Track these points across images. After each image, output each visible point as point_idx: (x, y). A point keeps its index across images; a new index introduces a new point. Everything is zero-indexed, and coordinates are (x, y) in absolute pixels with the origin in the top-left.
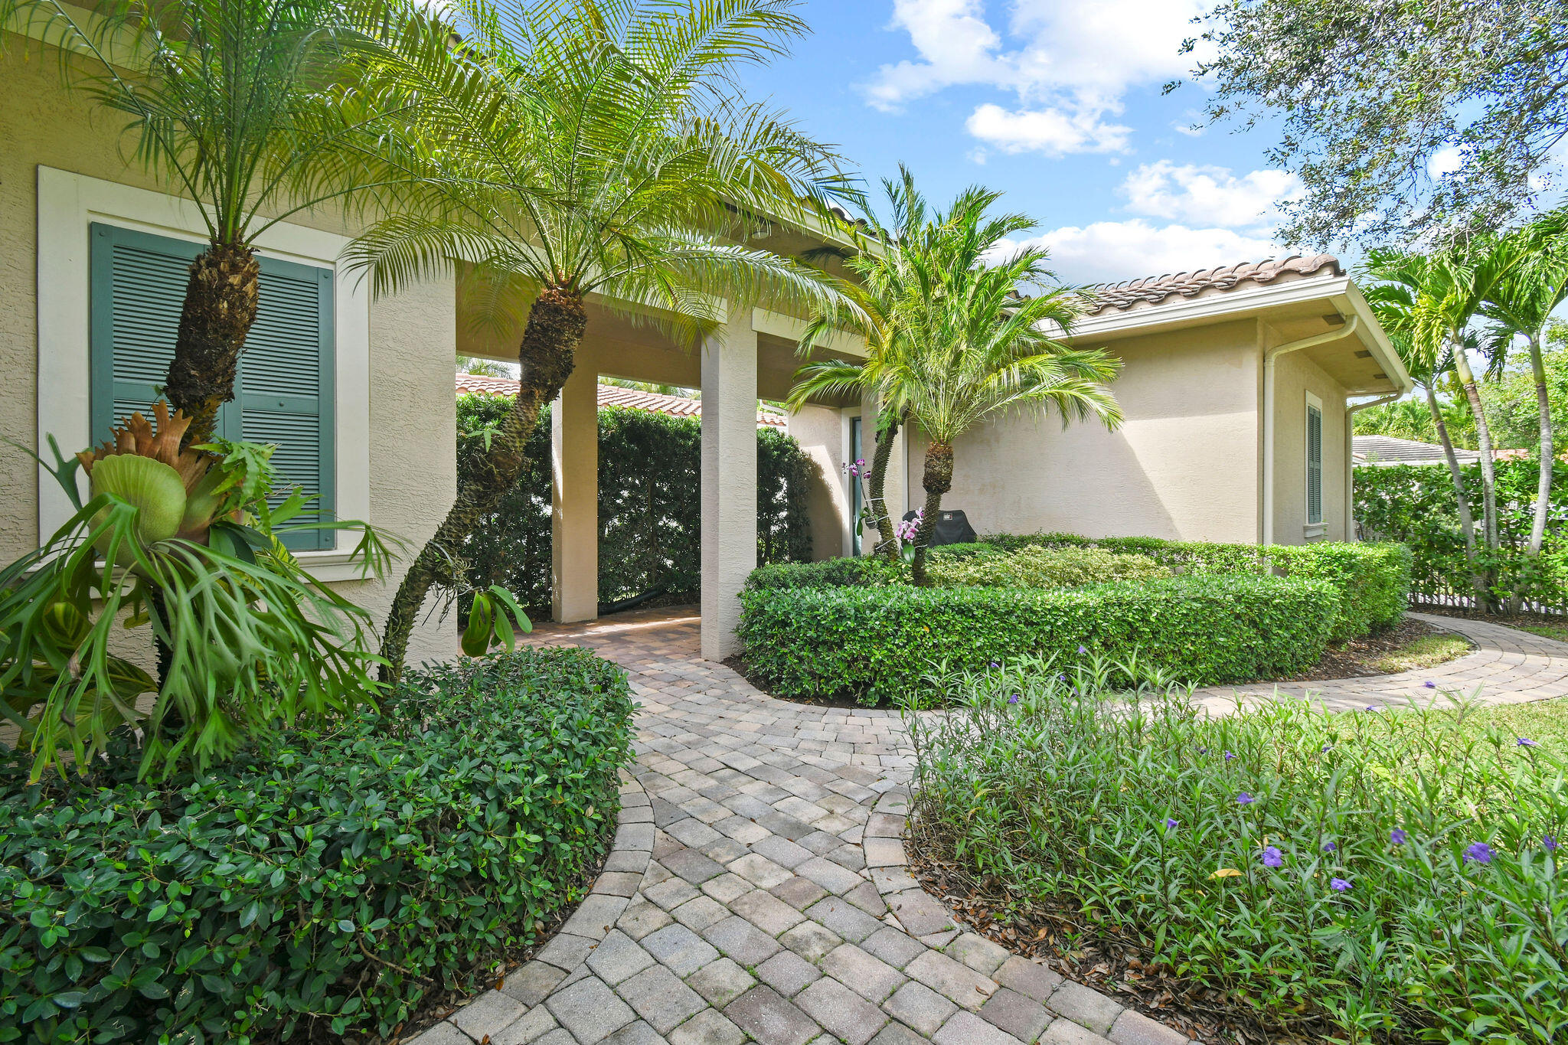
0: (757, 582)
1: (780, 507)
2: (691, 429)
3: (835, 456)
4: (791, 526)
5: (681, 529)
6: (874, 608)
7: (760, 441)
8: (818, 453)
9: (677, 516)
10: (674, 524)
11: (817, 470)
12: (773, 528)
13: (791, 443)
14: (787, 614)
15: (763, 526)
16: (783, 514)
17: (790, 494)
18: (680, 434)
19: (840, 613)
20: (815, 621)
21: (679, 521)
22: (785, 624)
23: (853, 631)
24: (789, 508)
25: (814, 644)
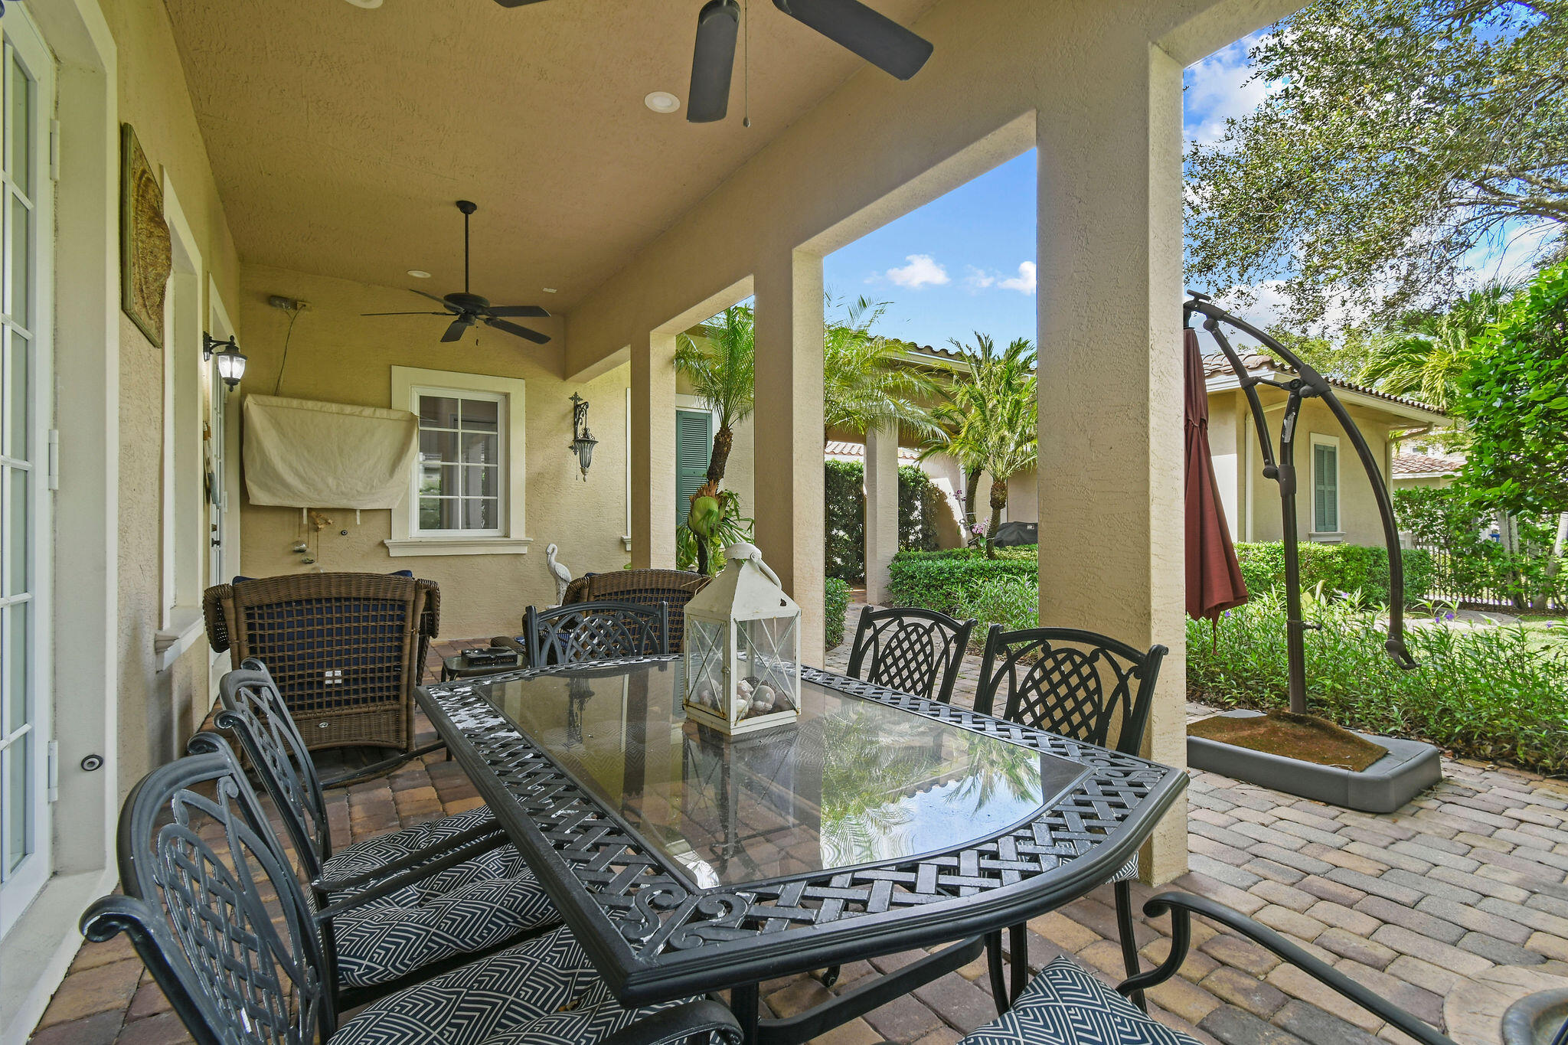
0: (897, 558)
1: (916, 523)
2: (854, 470)
3: (955, 483)
4: (925, 536)
5: (846, 537)
6: (959, 568)
7: (901, 476)
8: (943, 483)
9: (844, 528)
10: (841, 533)
11: (942, 496)
12: (911, 537)
13: (924, 477)
14: (914, 572)
15: (903, 535)
16: (919, 527)
17: (923, 513)
18: (848, 473)
19: (941, 571)
20: (928, 574)
21: (844, 530)
22: (913, 577)
23: (947, 579)
24: (922, 523)
25: (928, 587)
